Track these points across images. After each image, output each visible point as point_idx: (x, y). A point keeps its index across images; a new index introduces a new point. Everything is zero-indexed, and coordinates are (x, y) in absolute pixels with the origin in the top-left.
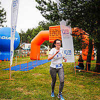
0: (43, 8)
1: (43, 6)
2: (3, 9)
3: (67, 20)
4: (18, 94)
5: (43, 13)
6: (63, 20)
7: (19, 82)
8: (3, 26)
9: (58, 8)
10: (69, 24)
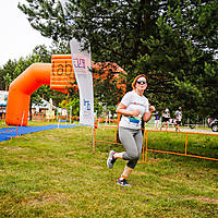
1: (37, 8)
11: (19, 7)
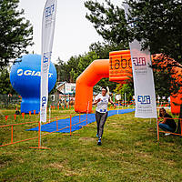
0: (99, 18)
1: (98, 15)
2: (28, 22)
3: (143, 40)
4: (54, 174)
5: (99, 28)
6: (135, 40)
7: (56, 152)
8: (27, 53)
9: (126, 18)
10: (146, 47)
11: (87, 17)
